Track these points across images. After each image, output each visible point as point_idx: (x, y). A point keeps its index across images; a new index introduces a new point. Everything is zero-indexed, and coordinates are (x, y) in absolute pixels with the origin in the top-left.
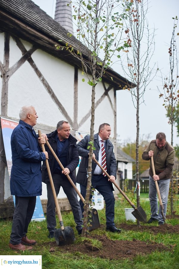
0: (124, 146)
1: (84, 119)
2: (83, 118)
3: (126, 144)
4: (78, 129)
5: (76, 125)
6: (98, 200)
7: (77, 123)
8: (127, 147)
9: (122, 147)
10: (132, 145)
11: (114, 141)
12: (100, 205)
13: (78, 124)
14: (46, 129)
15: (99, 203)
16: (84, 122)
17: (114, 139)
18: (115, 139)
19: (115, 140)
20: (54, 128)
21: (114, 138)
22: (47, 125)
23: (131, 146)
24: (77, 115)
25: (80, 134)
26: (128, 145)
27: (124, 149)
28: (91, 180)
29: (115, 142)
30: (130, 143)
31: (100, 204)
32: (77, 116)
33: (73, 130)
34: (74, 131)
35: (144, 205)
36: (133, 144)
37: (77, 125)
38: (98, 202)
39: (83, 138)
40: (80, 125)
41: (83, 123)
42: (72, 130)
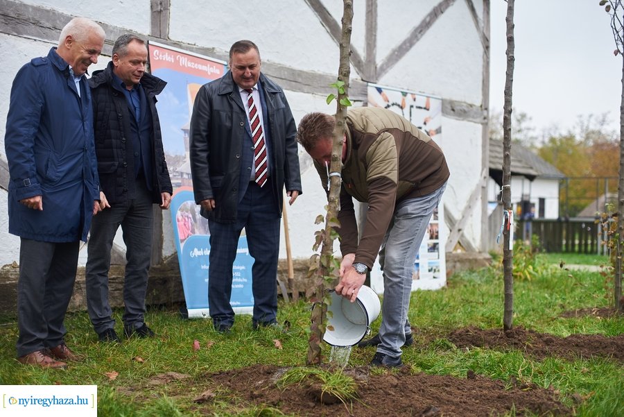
0: (543, 142)
1: (396, 53)
2: (394, 51)
3: (547, 140)
4: (377, 79)
5: (373, 69)
6: (429, 263)
7: (375, 63)
8: (550, 145)
9: (539, 145)
10: (561, 140)
11: (482, 114)
12: (434, 277)
13: (378, 66)
14: (283, 77)
15: (432, 273)
16: (397, 60)
17: (482, 110)
18: (486, 109)
19: (485, 113)
20: (307, 73)
21: (483, 108)
22: (288, 66)
23: (558, 143)
24: (375, 40)
25: (379, 90)
26: (552, 140)
27: (542, 150)
28: (338, 195)
29: (485, 118)
30: (556, 136)
31: (436, 274)
32: (375, 46)
33: (362, 80)
34: (366, 83)
35: (556, 280)
36: (565, 137)
37: (376, 68)
38: (430, 271)
39: (388, 101)
40: (384, 69)
41: (393, 64)
42: (361, 82)
